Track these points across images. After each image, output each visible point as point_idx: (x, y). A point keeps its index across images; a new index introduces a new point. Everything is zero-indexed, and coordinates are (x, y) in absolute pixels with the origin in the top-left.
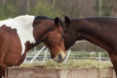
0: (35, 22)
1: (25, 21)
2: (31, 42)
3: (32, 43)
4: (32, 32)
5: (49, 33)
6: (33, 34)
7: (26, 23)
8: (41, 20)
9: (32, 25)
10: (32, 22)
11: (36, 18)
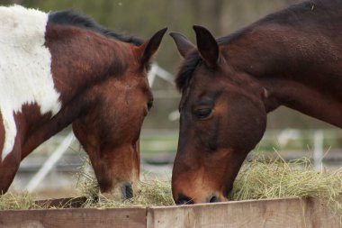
0: (54, 31)
1: (15, 25)
2: (44, 110)
3: (50, 113)
4: (49, 69)
5: (110, 83)
6: (51, 76)
7: (19, 31)
8: (73, 28)
9: (43, 41)
10: (43, 30)
11: (53, 20)
